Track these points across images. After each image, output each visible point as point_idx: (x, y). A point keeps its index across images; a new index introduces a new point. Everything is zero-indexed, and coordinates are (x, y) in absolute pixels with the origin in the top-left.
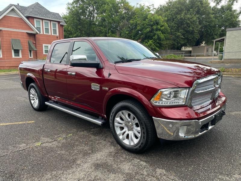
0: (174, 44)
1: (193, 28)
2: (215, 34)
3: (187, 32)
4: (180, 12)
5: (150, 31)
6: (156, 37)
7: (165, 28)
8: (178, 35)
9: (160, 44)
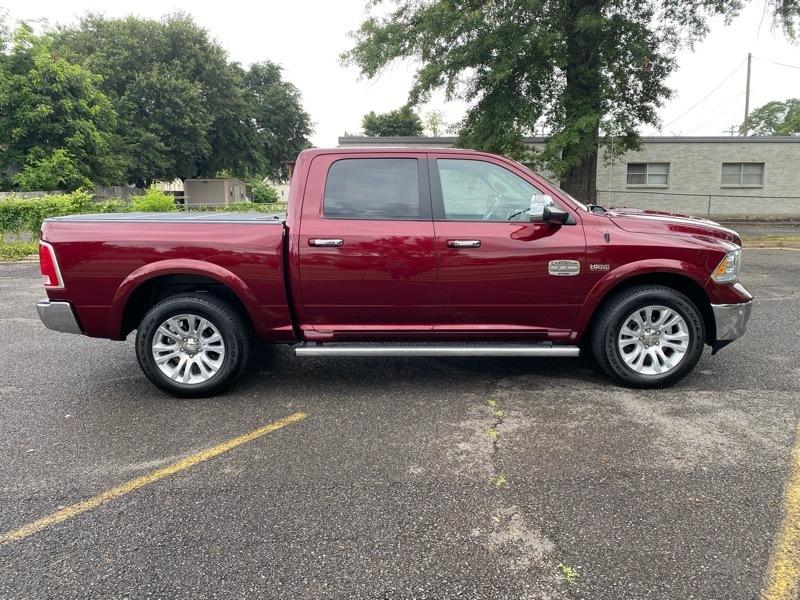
0: (138, 170)
1: (193, 122)
2: (252, 146)
3: (176, 131)
4: (139, 64)
5: (50, 116)
6: (77, 139)
7: (102, 112)
8: (148, 138)
9: (94, 166)
